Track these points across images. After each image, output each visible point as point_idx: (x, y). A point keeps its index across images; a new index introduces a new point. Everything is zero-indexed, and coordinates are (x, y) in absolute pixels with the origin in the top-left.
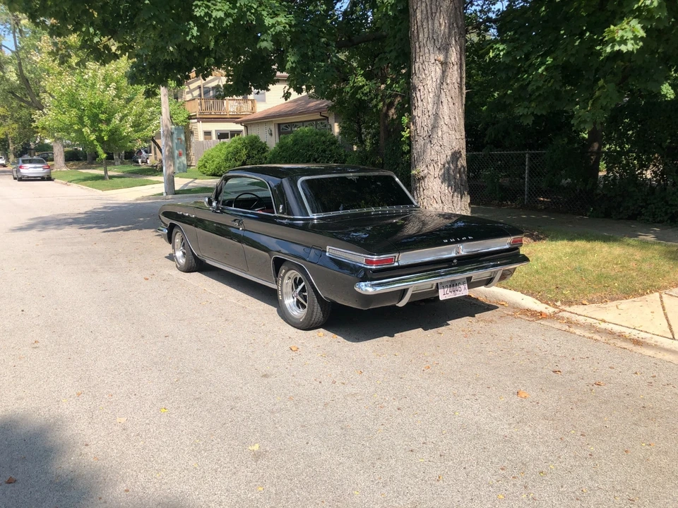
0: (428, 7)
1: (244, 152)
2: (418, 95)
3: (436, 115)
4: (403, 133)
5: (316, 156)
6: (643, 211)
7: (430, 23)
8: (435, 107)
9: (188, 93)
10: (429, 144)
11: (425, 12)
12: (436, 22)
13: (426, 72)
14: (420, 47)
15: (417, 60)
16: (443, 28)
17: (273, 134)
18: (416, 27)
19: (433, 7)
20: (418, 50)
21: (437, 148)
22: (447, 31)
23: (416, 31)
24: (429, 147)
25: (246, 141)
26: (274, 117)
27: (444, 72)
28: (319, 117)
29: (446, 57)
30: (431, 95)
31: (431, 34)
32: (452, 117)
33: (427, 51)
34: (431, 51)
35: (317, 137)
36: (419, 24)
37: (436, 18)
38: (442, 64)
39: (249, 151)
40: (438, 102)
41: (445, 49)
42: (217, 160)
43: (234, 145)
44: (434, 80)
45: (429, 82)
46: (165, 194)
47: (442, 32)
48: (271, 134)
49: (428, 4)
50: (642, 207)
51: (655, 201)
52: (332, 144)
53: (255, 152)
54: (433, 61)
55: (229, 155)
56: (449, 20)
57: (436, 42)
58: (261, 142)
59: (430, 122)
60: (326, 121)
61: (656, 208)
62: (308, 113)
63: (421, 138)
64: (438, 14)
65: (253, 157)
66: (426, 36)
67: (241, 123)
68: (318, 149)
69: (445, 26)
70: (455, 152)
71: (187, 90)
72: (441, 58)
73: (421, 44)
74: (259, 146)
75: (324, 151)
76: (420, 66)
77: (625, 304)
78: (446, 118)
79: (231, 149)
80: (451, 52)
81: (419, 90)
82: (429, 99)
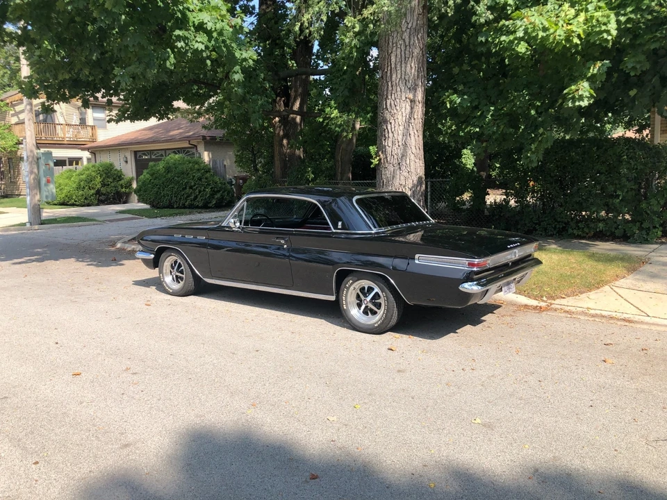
0: (403, 53)
1: (99, 179)
2: (389, 128)
3: (405, 145)
4: (373, 161)
5: (193, 184)
6: (537, 227)
7: (403, 65)
8: (404, 138)
9: (13, 115)
10: (398, 171)
11: (399, 57)
12: (408, 65)
13: (398, 108)
14: (392, 86)
15: (389, 97)
16: (413, 70)
17: (129, 162)
18: (389, 68)
19: (407, 52)
20: (390, 88)
21: (406, 174)
22: (416, 73)
23: (389, 72)
24: (398, 173)
25: (101, 169)
26: (131, 144)
27: (412, 108)
28: (187, 145)
29: (414, 96)
30: (401, 128)
31: (403, 76)
32: (417, 147)
33: (399, 89)
34: (403, 90)
35: (191, 165)
36: (393, 66)
37: (408, 62)
38: (411, 101)
39: (104, 179)
40: (406, 134)
41: (413, 89)
42: (67, 189)
43: (87, 172)
44: (404, 115)
45: (400, 117)
46: (28, 225)
47: (413, 74)
48: (127, 162)
49: (403, 49)
50: (536, 224)
51: (546, 219)
52: (207, 172)
53: (110, 180)
54: (404, 99)
55: (82, 183)
56: (418, 65)
57: (407, 83)
58: (116, 170)
59: (400, 152)
60: (194, 150)
61: (547, 224)
62: (174, 141)
63: (391, 165)
64: (410, 59)
65: (108, 185)
66: (399, 76)
67: (88, 149)
68: (194, 176)
69: (415, 69)
70: (419, 177)
71: (13, 112)
72: (411, 96)
73: (394, 83)
74: (115, 174)
75: (200, 179)
76: (392, 102)
77: (592, 294)
78: (413, 148)
79: (83, 177)
80: (418, 92)
81: (391, 123)
82: (400, 132)
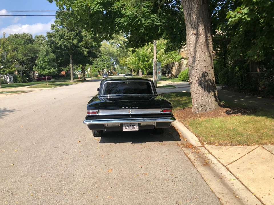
0: (188, 12)
3: (194, 57)
7: (189, 18)
8: (194, 53)
10: (192, 69)
11: (187, 14)
12: (191, 17)
13: (190, 38)
14: (187, 28)
15: (187, 34)
16: (194, 19)
21: (195, 70)
22: (196, 20)
23: (186, 22)
27: (197, 38)
29: (197, 31)
30: (192, 48)
32: (201, 57)
33: (189, 29)
34: (191, 29)
37: (191, 16)
38: (195, 34)
40: (195, 51)
41: (196, 28)
44: (193, 41)
45: (191, 43)
47: (194, 21)
49: (187, 10)
54: (192, 34)
56: (197, 16)
57: (192, 26)
64: (191, 14)
66: (189, 23)
69: (195, 18)
70: (204, 72)
72: (195, 32)
73: (187, 26)
76: (188, 36)
77: (233, 148)
80: (199, 29)
81: (188, 46)
82: (192, 50)
